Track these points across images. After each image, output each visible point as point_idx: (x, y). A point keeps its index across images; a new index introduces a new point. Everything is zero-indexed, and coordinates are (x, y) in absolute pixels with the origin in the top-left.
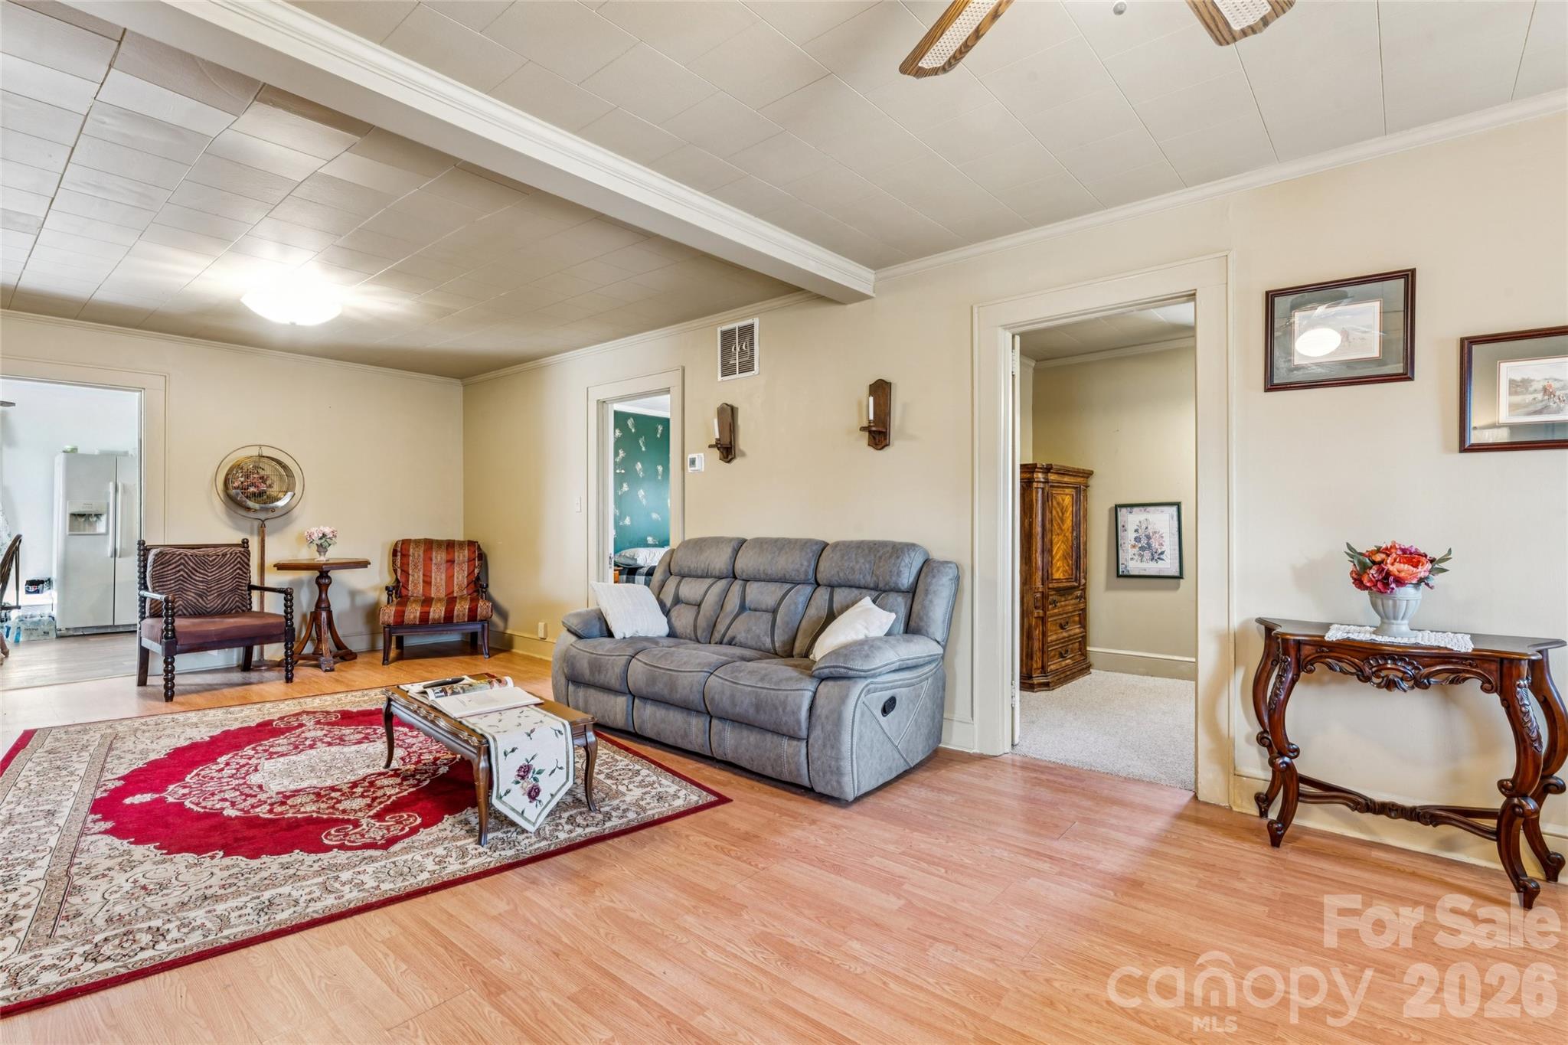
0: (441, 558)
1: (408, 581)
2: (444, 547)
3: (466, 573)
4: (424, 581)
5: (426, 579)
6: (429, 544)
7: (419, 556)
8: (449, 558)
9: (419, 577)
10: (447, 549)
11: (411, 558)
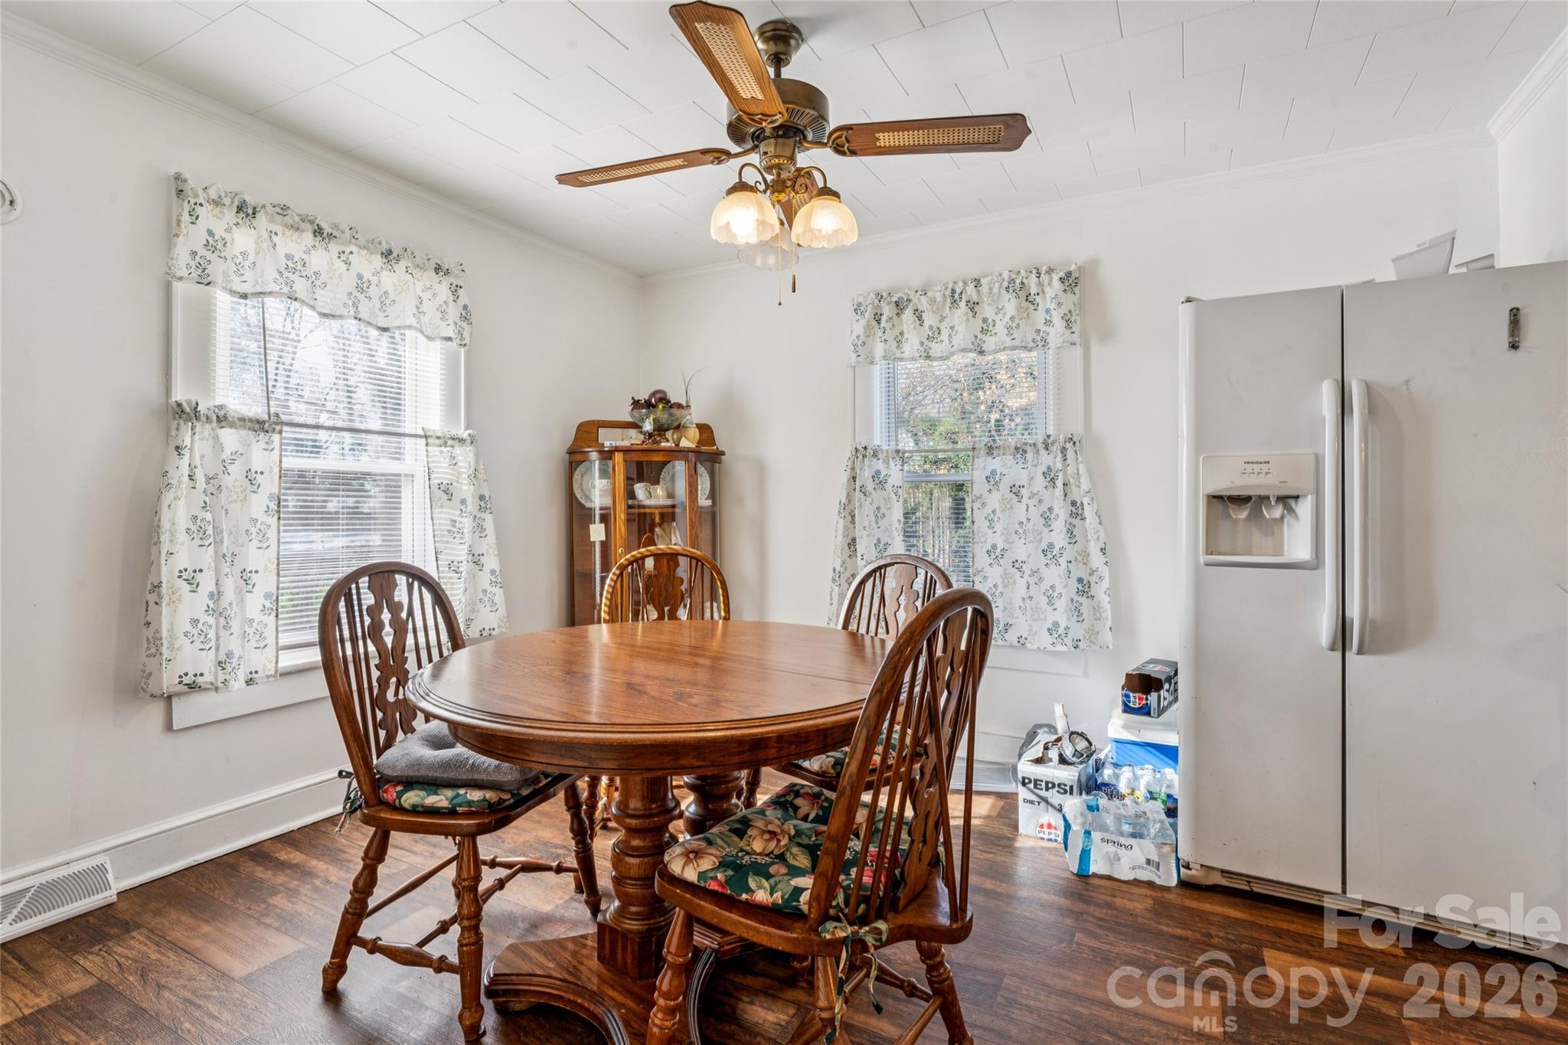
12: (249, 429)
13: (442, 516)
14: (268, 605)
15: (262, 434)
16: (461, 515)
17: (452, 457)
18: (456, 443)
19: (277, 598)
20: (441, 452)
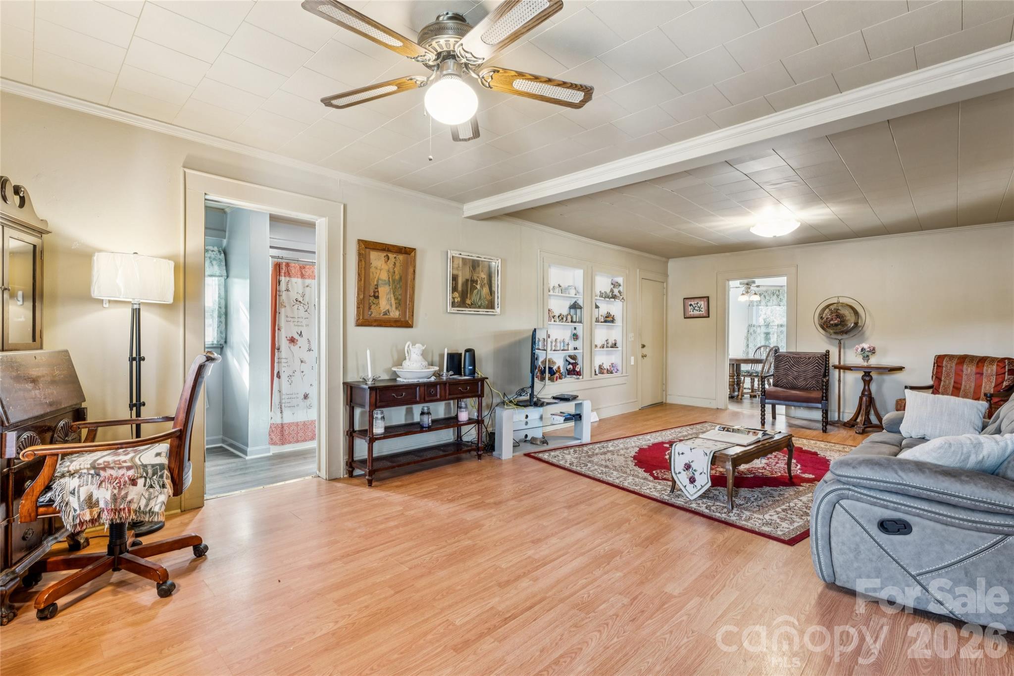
0: (971, 370)
1: (940, 385)
2: (975, 362)
3: (993, 384)
4: (954, 387)
5: (956, 385)
6: (963, 359)
7: (951, 367)
8: (978, 371)
9: (950, 383)
10: (977, 364)
11: (944, 369)
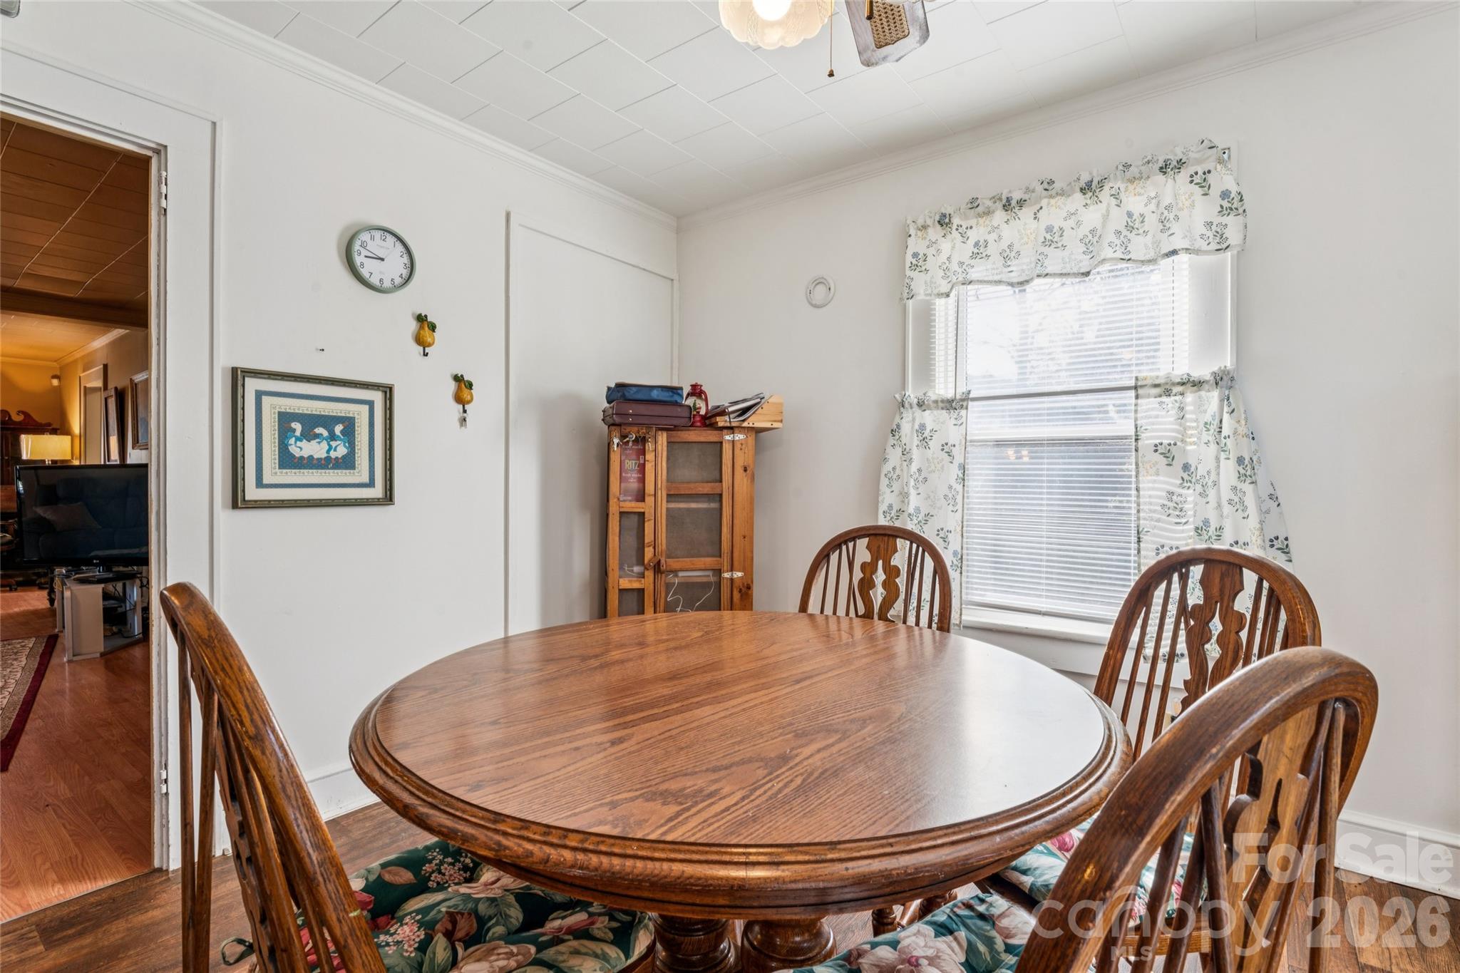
12: (942, 409)
13: (1156, 485)
14: (955, 562)
15: (952, 411)
16: (1181, 486)
17: (1181, 409)
18: (1189, 388)
19: (962, 557)
20: (1161, 403)
